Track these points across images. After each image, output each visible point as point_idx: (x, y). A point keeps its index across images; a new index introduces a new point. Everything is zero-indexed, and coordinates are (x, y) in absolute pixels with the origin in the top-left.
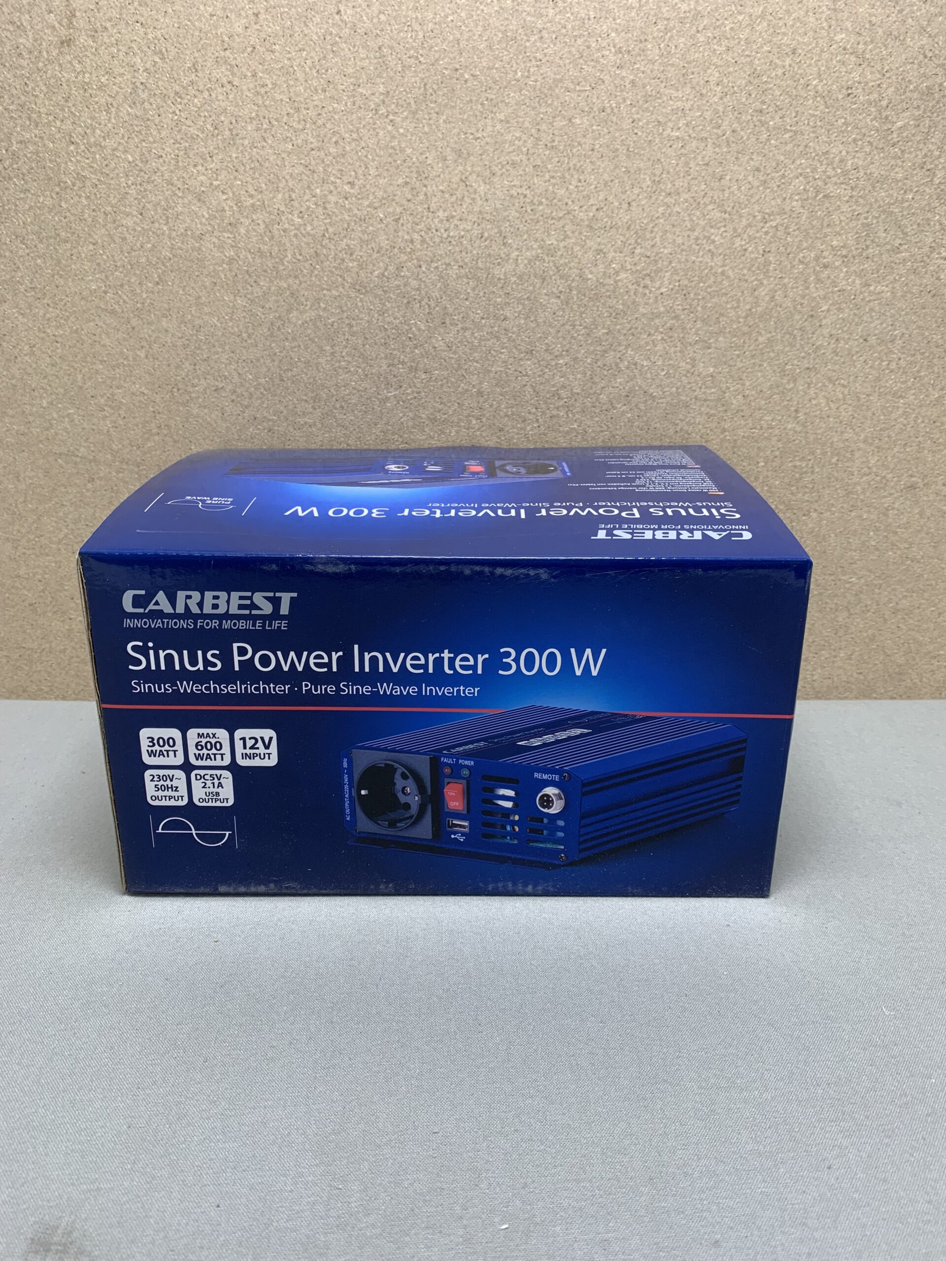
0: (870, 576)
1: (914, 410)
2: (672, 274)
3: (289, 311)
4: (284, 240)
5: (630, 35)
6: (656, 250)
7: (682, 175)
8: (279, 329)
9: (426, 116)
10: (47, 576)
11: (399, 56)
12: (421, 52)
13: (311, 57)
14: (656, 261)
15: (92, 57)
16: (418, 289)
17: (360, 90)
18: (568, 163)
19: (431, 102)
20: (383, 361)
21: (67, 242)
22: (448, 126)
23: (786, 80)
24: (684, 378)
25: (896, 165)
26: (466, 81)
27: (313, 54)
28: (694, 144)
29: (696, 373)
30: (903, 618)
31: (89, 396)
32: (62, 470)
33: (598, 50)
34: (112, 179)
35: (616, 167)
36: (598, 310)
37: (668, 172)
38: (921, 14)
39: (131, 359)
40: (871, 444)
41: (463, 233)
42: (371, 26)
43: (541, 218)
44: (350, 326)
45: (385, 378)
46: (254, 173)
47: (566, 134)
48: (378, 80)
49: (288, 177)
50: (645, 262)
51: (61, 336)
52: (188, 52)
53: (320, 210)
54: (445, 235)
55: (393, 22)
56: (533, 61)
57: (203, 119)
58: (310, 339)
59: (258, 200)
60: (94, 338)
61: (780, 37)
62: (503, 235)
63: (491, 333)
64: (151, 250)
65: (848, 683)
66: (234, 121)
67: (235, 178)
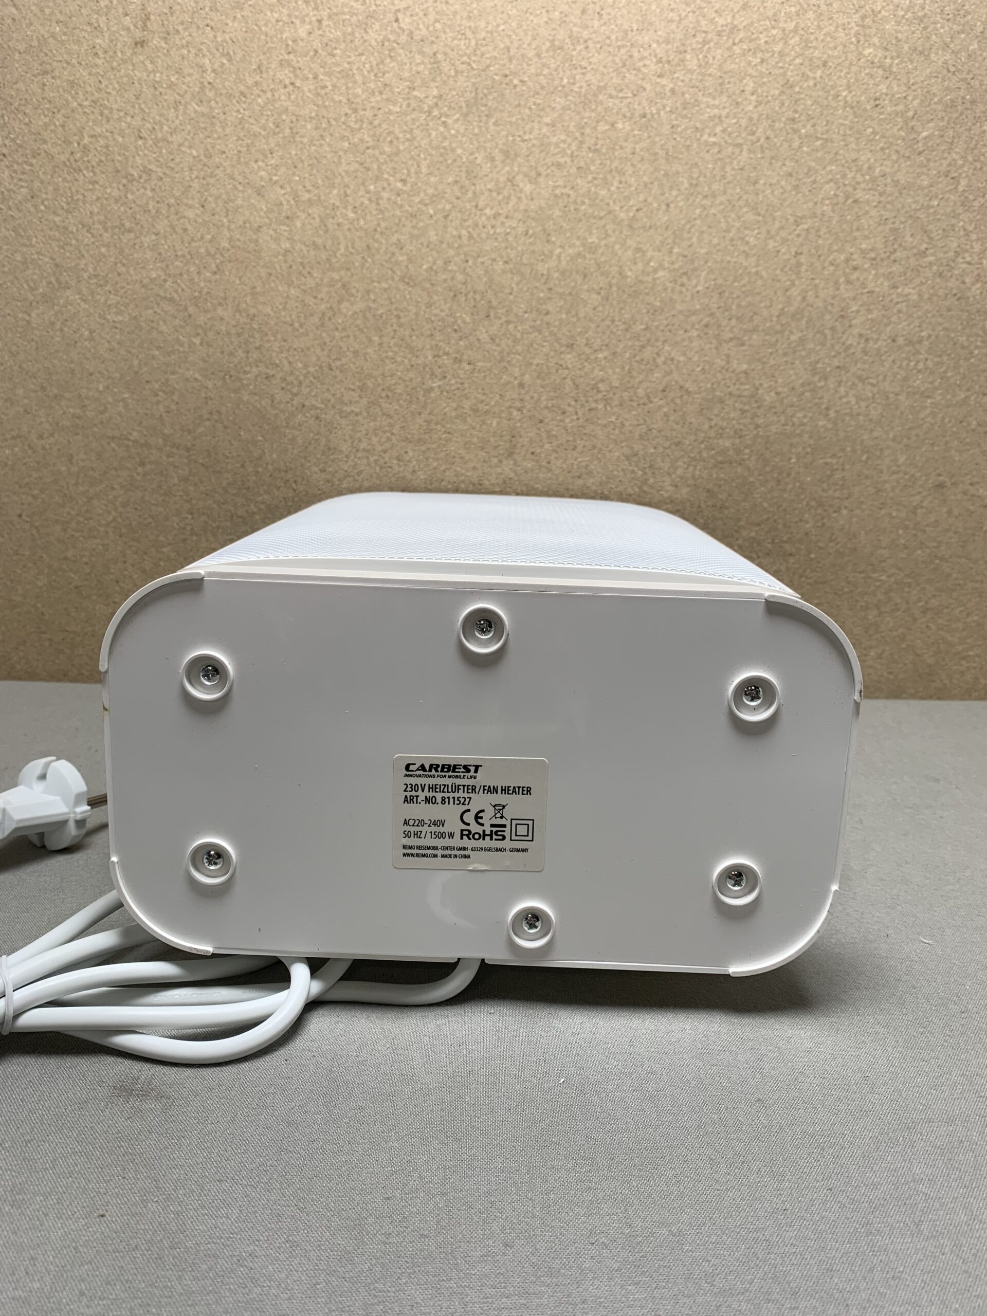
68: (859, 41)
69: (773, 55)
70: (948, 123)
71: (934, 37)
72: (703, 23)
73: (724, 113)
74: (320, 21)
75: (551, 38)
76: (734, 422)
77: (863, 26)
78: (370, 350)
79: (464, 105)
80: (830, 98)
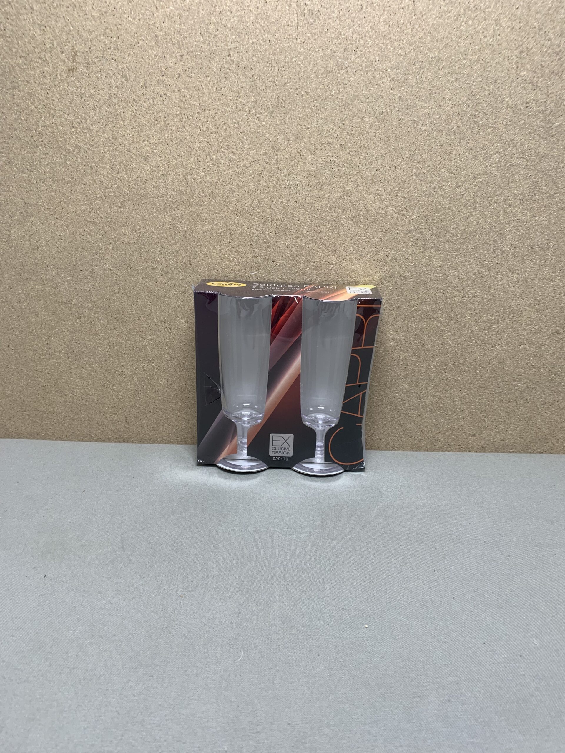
0: (529, 383)
1: (559, 289)
2: (419, 208)
3: (196, 225)
4: (194, 184)
5: (399, 71)
6: (410, 194)
7: (427, 151)
8: (190, 235)
9: (278, 115)
10: (52, 371)
11: (264, 80)
12: (276, 78)
14: (410, 200)
15: (86, 79)
16: (270, 214)
17: (240, 100)
18: (360, 143)
19: (281, 107)
20: (249, 254)
21: (68, 183)
22: (291, 121)
23: (490, 98)
24: (424, 267)
25: (554, 148)
26: (302, 96)
27: (214, 79)
28: (435, 134)
29: (431, 265)
30: (549, 407)
31: (79, 270)
32: (63, 311)
33: (380, 79)
34: (96, 148)
35: (389, 146)
36: (375, 228)
37: (419, 150)
39: (104, 250)
40: (533, 308)
41: (297, 183)
42: (248, 63)
43: (343, 175)
44: (231, 234)
45: (250, 264)
46: (178, 146)
47: (360, 127)
48: (251, 94)
49: (197, 149)
50: (403, 201)
51: (64, 236)
52: (141, 77)
53: (215, 168)
54: (287, 184)
55: (260, 61)
56: (342, 84)
57: (149, 114)
58: (207, 241)
59: (180, 162)
60: (83, 237)
61: (488, 73)
62: (321, 184)
63: (312, 240)
64: (117, 188)
65: (515, 443)
66: (167, 116)
67: (166, 149)
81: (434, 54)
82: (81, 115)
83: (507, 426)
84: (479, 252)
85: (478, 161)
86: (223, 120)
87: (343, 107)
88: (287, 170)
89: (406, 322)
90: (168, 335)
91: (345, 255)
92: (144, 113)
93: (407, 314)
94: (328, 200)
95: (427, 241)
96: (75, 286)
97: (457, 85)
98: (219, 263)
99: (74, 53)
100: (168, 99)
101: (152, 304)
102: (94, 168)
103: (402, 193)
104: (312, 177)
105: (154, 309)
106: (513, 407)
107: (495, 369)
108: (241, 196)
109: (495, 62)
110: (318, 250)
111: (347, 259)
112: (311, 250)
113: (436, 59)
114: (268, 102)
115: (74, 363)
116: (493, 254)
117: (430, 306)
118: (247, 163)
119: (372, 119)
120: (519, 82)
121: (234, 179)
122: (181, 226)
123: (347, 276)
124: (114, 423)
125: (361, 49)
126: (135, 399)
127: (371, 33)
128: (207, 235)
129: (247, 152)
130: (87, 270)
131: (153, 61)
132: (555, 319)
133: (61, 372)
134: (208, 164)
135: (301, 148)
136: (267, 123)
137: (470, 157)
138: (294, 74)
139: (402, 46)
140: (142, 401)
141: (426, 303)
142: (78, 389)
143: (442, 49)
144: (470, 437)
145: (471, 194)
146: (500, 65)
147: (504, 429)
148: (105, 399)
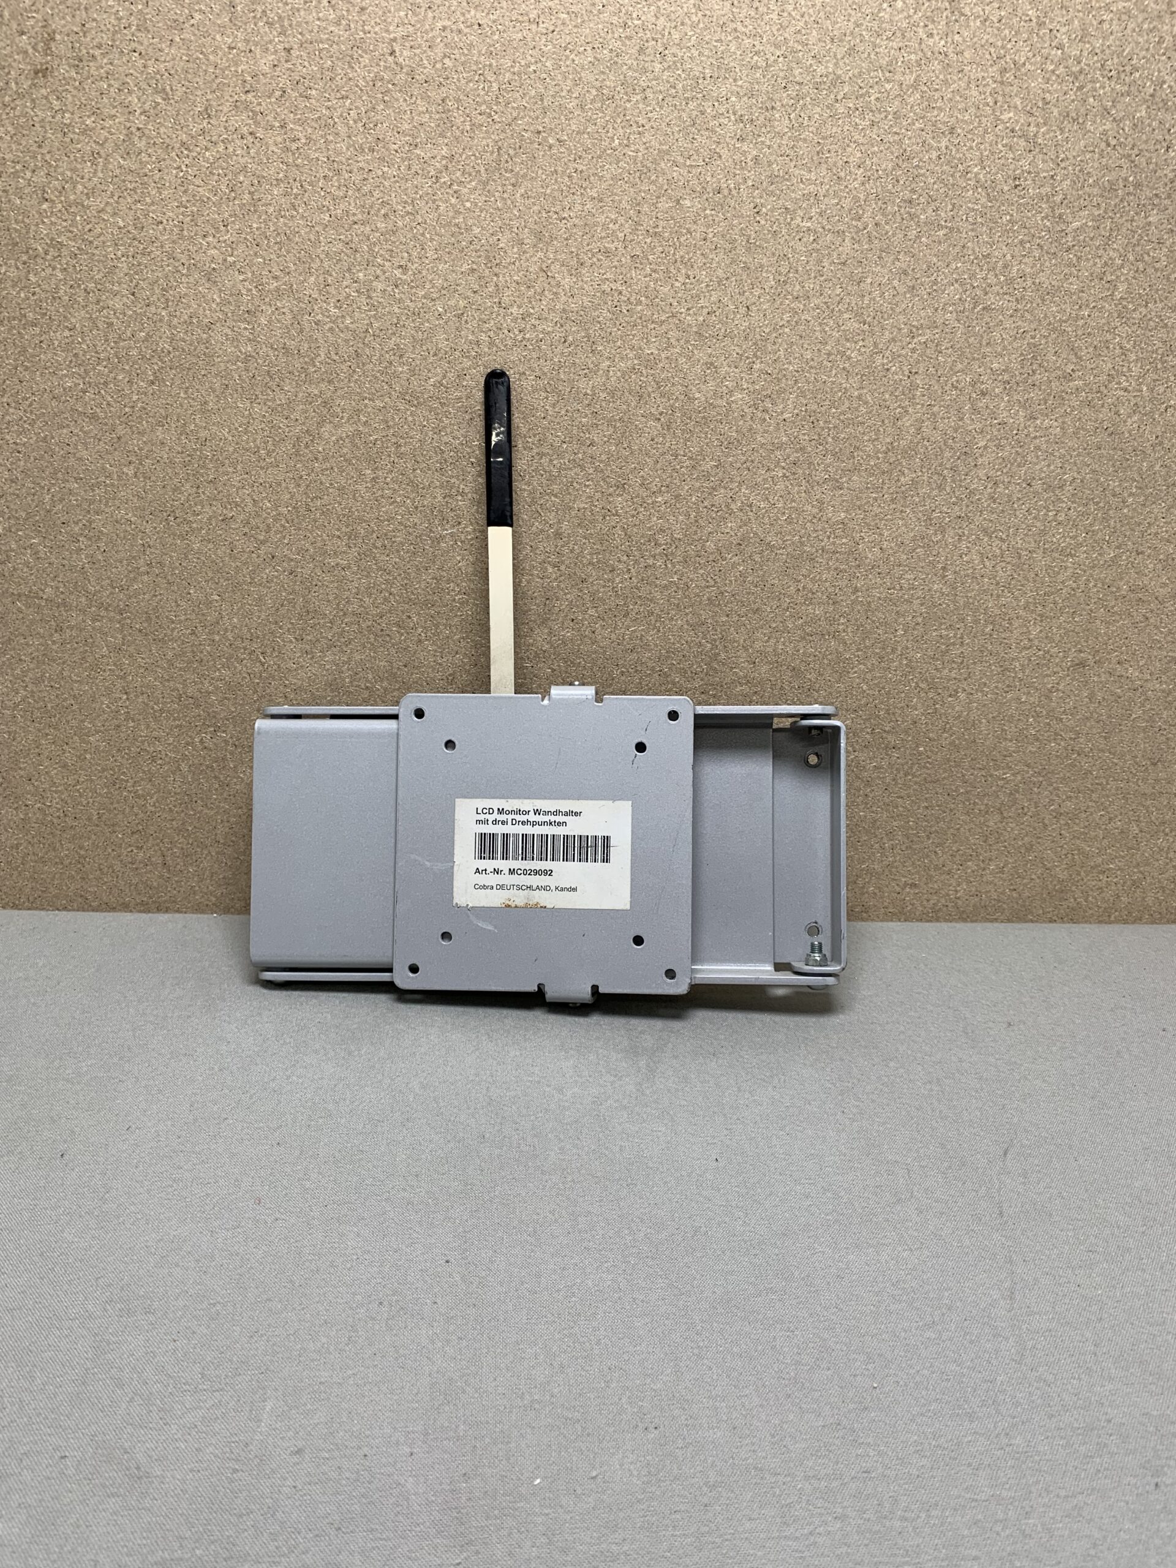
0: (1028, 772)
1: (1085, 571)
2: (798, 396)
3: (320, 424)
4: (317, 335)
5: (754, 101)
6: (778, 365)
7: (813, 275)
8: (307, 446)
9: (500, 188)
11: (467, 111)
12: (495, 108)
13: (356, 108)
14: (779, 380)
15: (75, 92)
17: (418, 151)
18: (674, 254)
19: (506, 171)
20: (438, 490)
21: (35, 325)
22: (527, 202)
23: (942, 166)
24: (808, 524)
25: (1071, 274)
26: (550, 147)
27: (359, 103)
28: (829, 237)
29: (824, 518)
30: (1067, 824)
31: (59, 522)
32: (21, 615)
33: (715, 117)
34: (96, 248)
35: (734, 261)
36: (706, 438)
37: (797, 271)
38: (1105, 94)
39: (115, 477)
40: (1033, 612)
41: (541, 336)
42: (433, 72)
43: (639, 321)
44: (397, 445)
45: (440, 511)
46: (280, 249)
47: (673, 218)
48: (441, 141)
50: (765, 381)
51: (24, 444)
52: (199, 93)
53: (363, 299)
54: (519, 338)
55: (461, 69)
56: (635, 126)
57: (216, 177)
58: (346, 460)
59: (285, 284)
60: (67, 448)
61: (936, 113)
62: (592, 340)
63: (574, 460)
64: (146, 340)
65: (999, 901)
66: (256, 182)
67: (256, 254)
68: (996, 103)
69: (886, 117)
70: (1105, 212)
71: (1091, 100)
72: (797, 72)
73: (822, 192)
74: (288, 50)
75: (598, 84)
76: (828, 584)
77: (1002, 83)
78: (361, 488)
79: (482, 170)
80: (958, 175)
81: (826, 67)
82: (63, 174)
83: (982, 865)
84: (922, 491)
85: (917, 299)
86: (381, 195)
87: (638, 174)
88: (519, 307)
89: (773, 641)
90: (257, 668)
91: (645, 494)
92: (206, 174)
93: (774, 625)
94: (607, 375)
95: (815, 468)
96: (49, 558)
97: (874, 136)
98: (371, 508)
99: (49, 35)
100: (258, 145)
101: (223, 600)
102: (93, 292)
103: (762, 362)
104: (572, 324)
105: (226, 610)
106: (996, 824)
107: (957, 742)
108: (418, 362)
109: (949, 90)
110: (587, 483)
111: (648, 504)
112: (572, 482)
113: (830, 78)
114: (477, 159)
115: (48, 731)
116: (951, 498)
117: (822, 608)
118: (432, 290)
119: (699, 202)
120: (999, 133)
121: (404, 326)
122: (288, 426)
123: (650, 541)
124: (137, 869)
125: (674, 50)
126: (183, 815)
127: (694, 18)
128: (345, 447)
129: (432, 268)
130: (77, 523)
131: (225, 59)
132: (1078, 637)
133: (16, 753)
134: (347, 290)
135: (549, 262)
136: (476, 205)
137: (902, 289)
138: (532, 100)
139: (758, 47)
140: (199, 818)
141: (814, 600)
142: (56, 792)
143: (842, 59)
144: (908, 890)
145: (905, 368)
146: (961, 97)
147: (977, 871)
148: (116, 815)
